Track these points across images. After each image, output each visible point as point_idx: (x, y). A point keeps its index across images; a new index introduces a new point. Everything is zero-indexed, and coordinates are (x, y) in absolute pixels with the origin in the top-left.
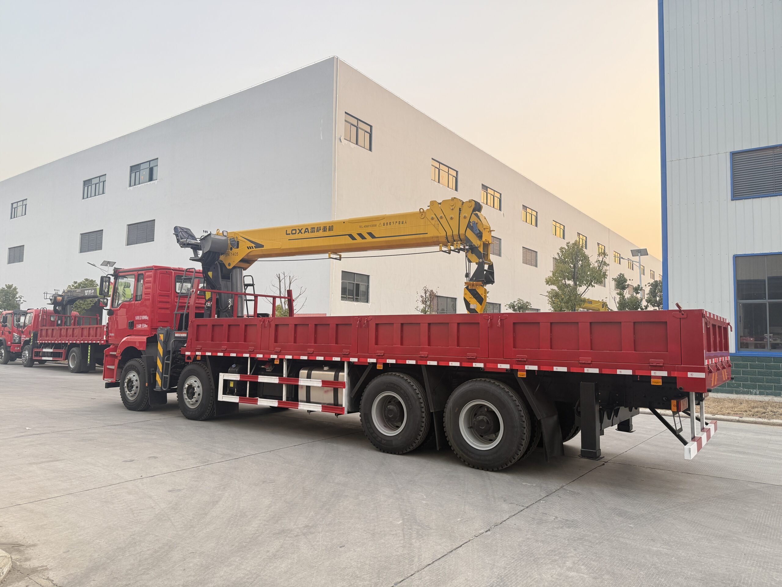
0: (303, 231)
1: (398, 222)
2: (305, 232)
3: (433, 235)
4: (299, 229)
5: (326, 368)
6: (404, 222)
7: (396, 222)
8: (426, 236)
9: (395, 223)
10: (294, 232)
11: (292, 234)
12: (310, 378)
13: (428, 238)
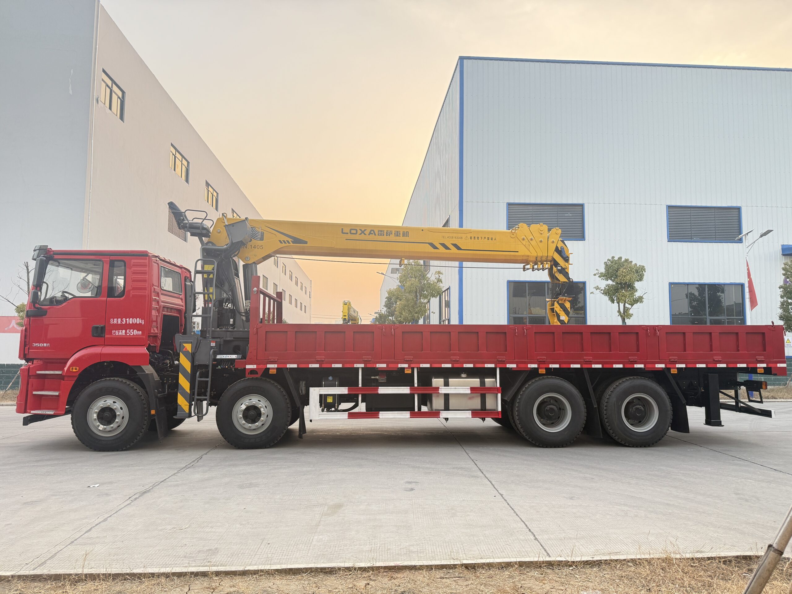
0: (367, 232)
1: (487, 238)
2: (370, 233)
3: (524, 254)
4: (361, 230)
5: (463, 375)
6: (494, 239)
7: (485, 238)
8: (516, 253)
9: (483, 238)
10: (354, 232)
11: (351, 233)
12: (449, 386)
13: (518, 256)
